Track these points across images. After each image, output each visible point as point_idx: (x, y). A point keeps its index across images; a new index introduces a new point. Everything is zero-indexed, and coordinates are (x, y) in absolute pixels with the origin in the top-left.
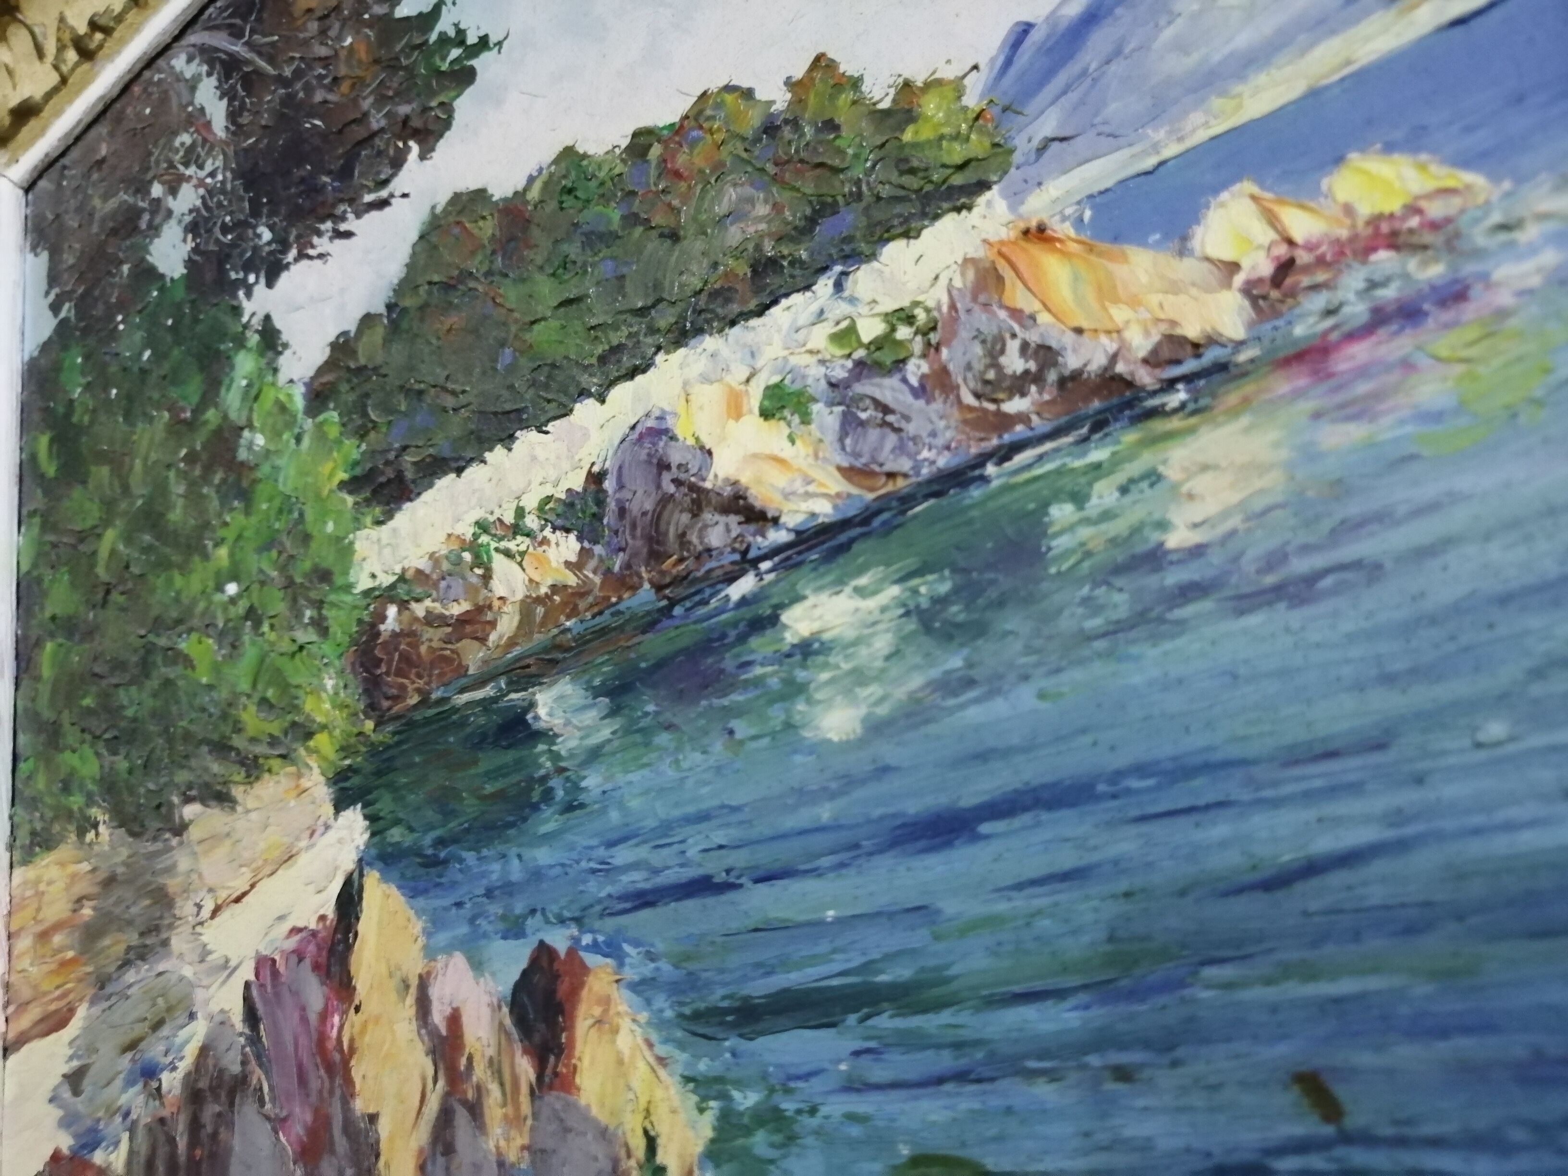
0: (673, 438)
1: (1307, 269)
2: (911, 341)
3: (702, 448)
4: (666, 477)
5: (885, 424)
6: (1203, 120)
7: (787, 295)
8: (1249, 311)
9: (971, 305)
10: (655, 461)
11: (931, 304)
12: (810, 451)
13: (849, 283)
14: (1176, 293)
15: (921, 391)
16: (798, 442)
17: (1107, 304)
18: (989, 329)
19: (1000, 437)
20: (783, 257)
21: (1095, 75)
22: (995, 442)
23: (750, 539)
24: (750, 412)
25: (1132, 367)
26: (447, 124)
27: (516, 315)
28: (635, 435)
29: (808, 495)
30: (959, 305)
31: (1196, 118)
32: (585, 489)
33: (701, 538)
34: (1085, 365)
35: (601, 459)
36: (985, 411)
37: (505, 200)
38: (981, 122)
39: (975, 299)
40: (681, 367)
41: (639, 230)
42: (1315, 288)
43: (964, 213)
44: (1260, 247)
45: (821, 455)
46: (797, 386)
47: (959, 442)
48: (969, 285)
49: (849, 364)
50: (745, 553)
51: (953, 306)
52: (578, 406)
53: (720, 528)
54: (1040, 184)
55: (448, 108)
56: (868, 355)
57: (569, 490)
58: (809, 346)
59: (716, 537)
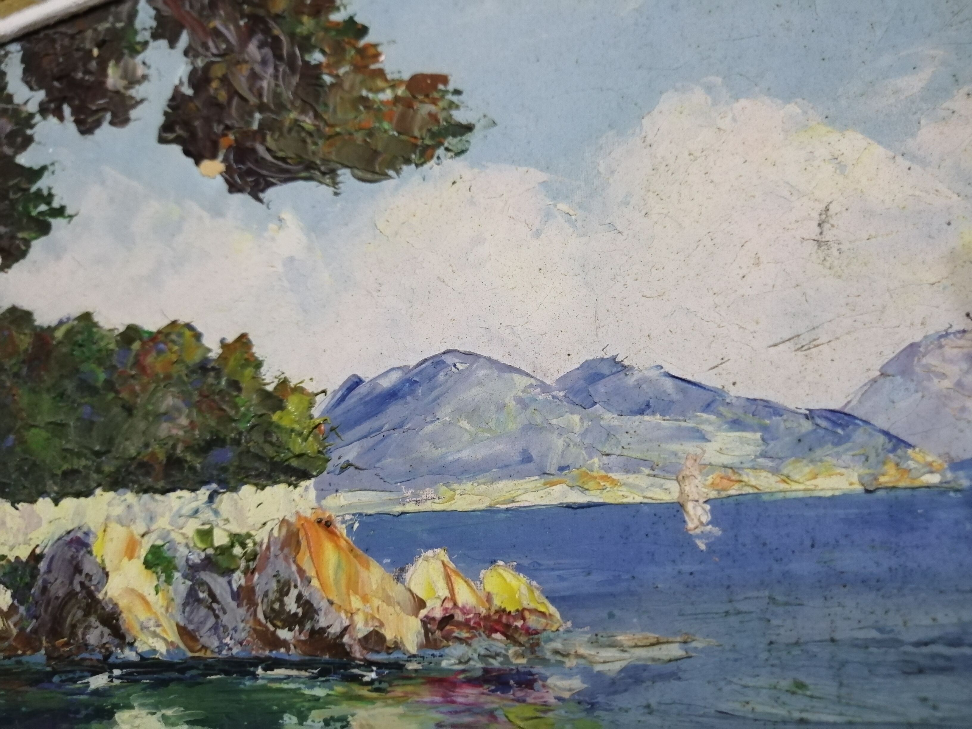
0: (90, 553)
1: (459, 625)
2: (241, 558)
3: (104, 569)
4: (78, 578)
5: (210, 608)
6: (433, 496)
7: (182, 489)
8: (422, 637)
9: (279, 552)
10: (74, 563)
11: (258, 539)
12: (165, 604)
13: (217, 499)
14: (389, 605)
15: (236, 596)
16: (160, 594)
17: (351, 592)
18: (284, 575)
19: (271, 651)
20: (186, 461)
21: (385, 433)
22: (267, 653)
23: (114, 649)
24: (139, 558)
25: (352, 642)
26: (23, 254)
27: (24, 414)
28: (68, 538)
29: (155, 635)
30: (272, 549)
31: (429, 492)
32: (27, 561)
33: (84, 634)
34: (328, 627)
35: (43, 545)
36: (267, 629)
37: (41, 328)
38: (316, 431)
39: (282, 549)
40: (109, 504)
41: (111, 396)
42: (460, 640)
43: (292, 487)
44: (439, 598)
45: (170, 610)
46: (168, 554)
47: (248, 642)
48: (281, 538)
49: (203, 555)
50: (106, 657)
51: (268, 548)
52: (41, 500)
53: (97, 632)
54: (337, 491)
55: (27, 243)
56: (214, 554)
57: (17, 558)
58: (184, 531)
59: (93, 638)
